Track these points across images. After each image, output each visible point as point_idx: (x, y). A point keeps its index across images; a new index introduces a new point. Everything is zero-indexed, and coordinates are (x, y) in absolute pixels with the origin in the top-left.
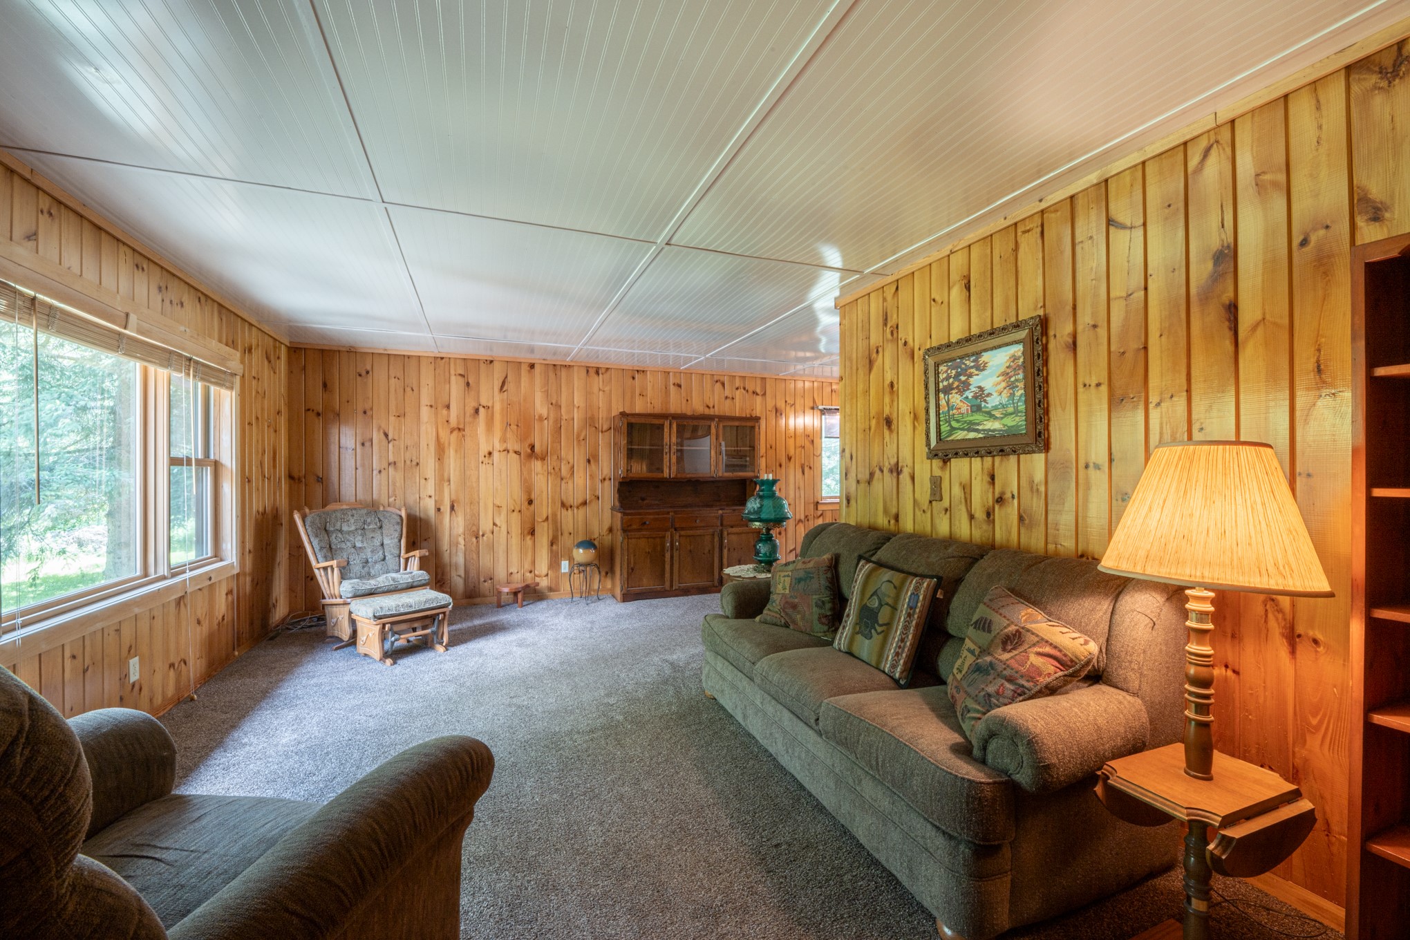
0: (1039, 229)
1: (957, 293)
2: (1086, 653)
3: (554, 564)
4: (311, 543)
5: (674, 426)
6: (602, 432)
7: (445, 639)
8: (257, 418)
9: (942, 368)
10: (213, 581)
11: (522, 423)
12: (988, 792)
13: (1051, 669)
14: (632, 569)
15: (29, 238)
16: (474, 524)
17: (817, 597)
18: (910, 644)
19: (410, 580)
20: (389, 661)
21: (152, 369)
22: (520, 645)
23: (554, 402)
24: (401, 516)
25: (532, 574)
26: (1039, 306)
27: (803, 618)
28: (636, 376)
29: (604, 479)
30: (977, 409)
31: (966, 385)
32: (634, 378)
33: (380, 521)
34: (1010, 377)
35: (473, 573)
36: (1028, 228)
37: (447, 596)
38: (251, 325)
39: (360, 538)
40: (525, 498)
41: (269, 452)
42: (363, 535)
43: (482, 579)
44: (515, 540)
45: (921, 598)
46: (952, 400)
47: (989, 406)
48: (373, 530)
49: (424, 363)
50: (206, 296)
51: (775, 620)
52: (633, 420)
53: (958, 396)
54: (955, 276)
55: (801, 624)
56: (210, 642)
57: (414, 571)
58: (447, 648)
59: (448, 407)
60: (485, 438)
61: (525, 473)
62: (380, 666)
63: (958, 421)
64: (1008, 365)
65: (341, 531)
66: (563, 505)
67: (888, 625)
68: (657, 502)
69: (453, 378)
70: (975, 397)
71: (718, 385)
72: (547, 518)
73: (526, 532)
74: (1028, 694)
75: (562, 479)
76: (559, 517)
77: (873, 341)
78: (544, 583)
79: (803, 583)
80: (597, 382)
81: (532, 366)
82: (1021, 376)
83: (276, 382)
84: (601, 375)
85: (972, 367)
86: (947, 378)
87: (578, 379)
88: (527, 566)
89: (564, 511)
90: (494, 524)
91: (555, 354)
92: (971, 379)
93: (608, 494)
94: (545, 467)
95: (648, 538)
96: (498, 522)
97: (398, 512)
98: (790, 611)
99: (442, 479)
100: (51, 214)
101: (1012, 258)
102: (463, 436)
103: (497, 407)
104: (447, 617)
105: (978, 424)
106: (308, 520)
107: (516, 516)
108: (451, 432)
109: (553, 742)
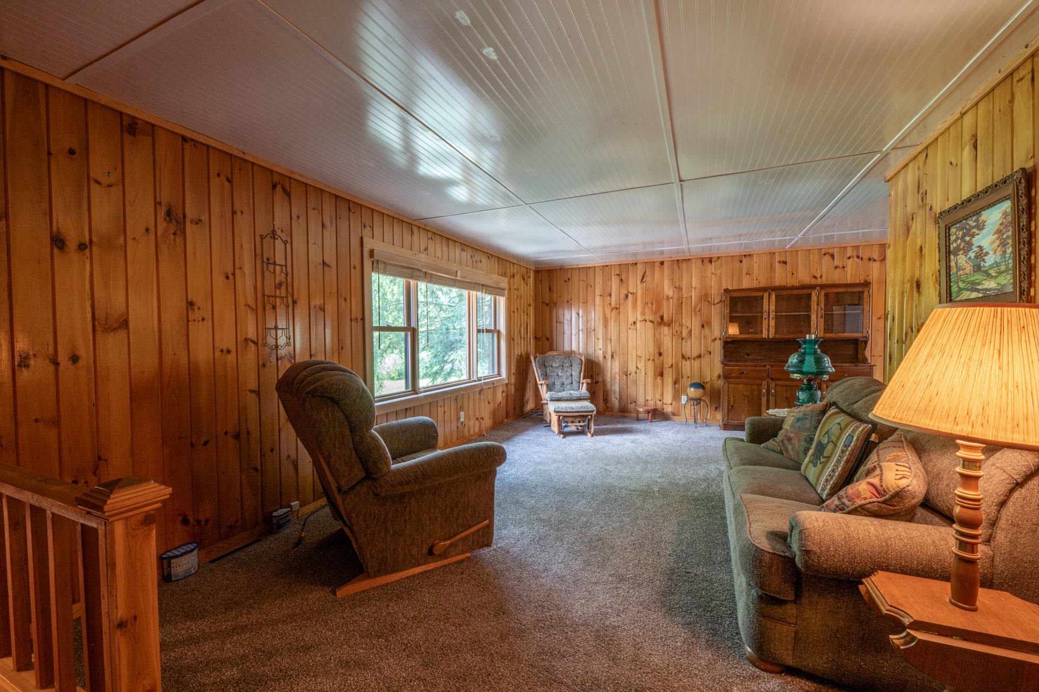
0: (1029, 76)
1: (967, 151)
2: (895, 486)
3: (676, 396)
4: (537, 371)
5: (773, 296)
6: (714, 304)
7: (592, 431)
8: (517, 309)
9: (953, 230)
10: (495, 385)
11: (655, 301)
12: (767, 558)
13: (868, 495)
14: (732, 407)
15: (425, 250)
16: (624, 367)
17: (806, 434)
18: (838, 475)
19: (579, 395)
20: (562, 436)
21: (471, 292)
22: (632, 442)
23: (677, 286)
24: (581, 360)
25: (661, 403)
26: (1030, 157)
27: (793, 448)
28: (744, 259)
29: (715, 339)
30: (977, 268)
31: (970, 245)
32: (741, 262)
33: (571, 362)
34: (1003, 234)
35: (624, 397)
36: (1021, 76)
37: (593, 406)
38: (514, 264)
39: (561, 371)
40: (656, 351)
41: (524, 325)
42: (562, 369)
43: (629, 402)
44: (650, 379)
45: (855, 439)
46: (959, 261)
47: (987, 265)
48: (567, 367)
49: (597, 270)
50: (492, 255)
51: (773, 448)
52: (735, 295)
53: (963, 257)
54: (967, 136)
55: (791, 453)
56: (494, 413)
57: (584, 391)
58: (592, 436)
59: (610, 295)
60: (632, 313)
61: (657, 335)
62: (558, 437)
63: (964, 281)
64: (1001, 222)
65: (552, 366)
66: (683, 357)
67: (829, 458)
68: (760, 358)
69: (613, 277)
70: (976, 257)
71: (828, 257)
72: (672, 366)
73: (657, 374)
74: (847, 510)
75: (682, 339)
76: (680, 364)
77: (909, 209)
78: (668, 409)
79: (800, 422)
80: (711, 268)
81: (662, 263)
82: (1010, 233)
83: (528, 289)
84: (713, 263)
85: (974, 227)
86: (956, 240)
87: (695, 267)
88: (658, 396)
89: (684, 362)
90: (637, 368)
91: (678, 253)
92: (973, 239)
93: (717, 349)
94: (671, 331)
95: (746, 384)
96: (639, 366)
97: (580, 357)
98: (786, 442)
99: (607, 339)
100: (432, 239)
101: (1009, 110)
102: (619, 313)
103: (639, 293)
104: (593, 418)
105: (979, 284)
106: (537, 359)
107: (650, 363)
108: (612, 310)
109: (610, 489)
